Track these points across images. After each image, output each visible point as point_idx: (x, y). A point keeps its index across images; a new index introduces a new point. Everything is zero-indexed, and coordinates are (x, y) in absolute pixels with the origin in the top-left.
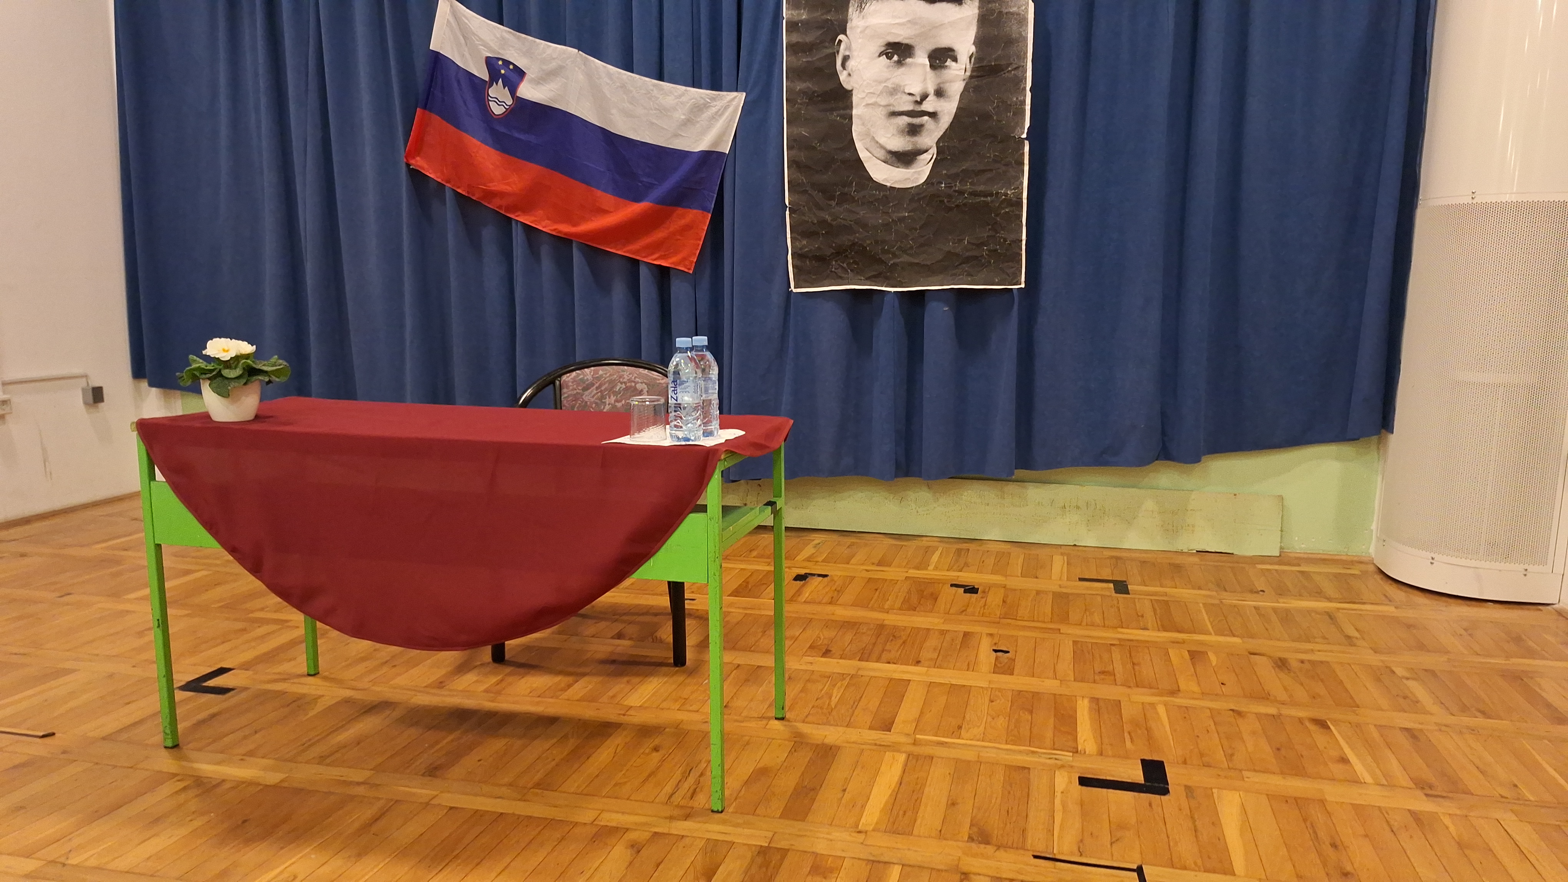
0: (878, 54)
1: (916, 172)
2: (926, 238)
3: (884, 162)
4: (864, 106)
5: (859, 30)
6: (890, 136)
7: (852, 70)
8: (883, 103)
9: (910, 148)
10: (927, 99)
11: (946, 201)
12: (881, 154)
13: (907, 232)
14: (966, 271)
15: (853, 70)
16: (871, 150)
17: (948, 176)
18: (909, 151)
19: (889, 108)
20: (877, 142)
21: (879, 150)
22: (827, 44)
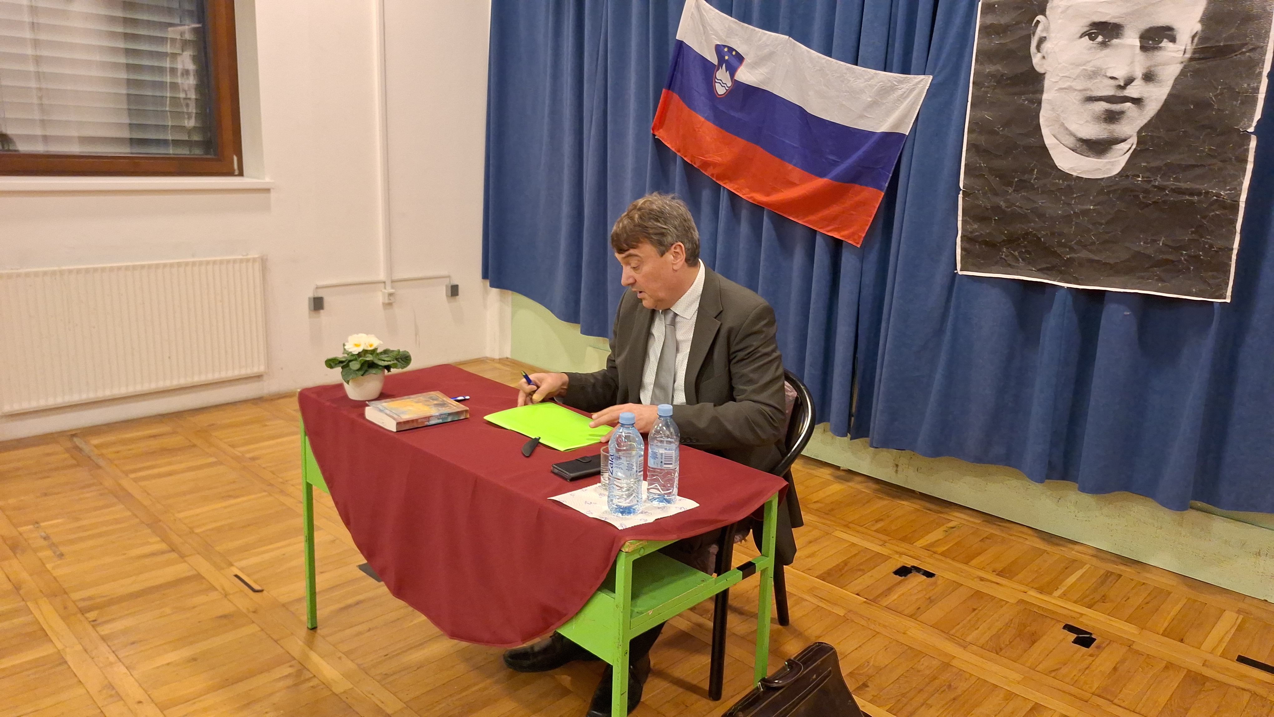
0: (1080, 35)
1: (1110, 162)
2: (1113, 233)
3: (1073, 150)
4: (1056, 90)
5: (1060, 10)
6: (1083, 122)
7: (1047, 52)
8: (1079, 87)
9: (1104, 137)
10: (1133, 84)
11: (1141, 196)
12: (1071, 141)
13: (1090, 226)
14: (1155, 276)
15: (1049, 51)
16: (1059, 136)
17: (1147, 169)
18: (1103, 140)
19: (1085, 92)
20: (1067, 129)
21: (1067, 136)
22: (1024, 25)
